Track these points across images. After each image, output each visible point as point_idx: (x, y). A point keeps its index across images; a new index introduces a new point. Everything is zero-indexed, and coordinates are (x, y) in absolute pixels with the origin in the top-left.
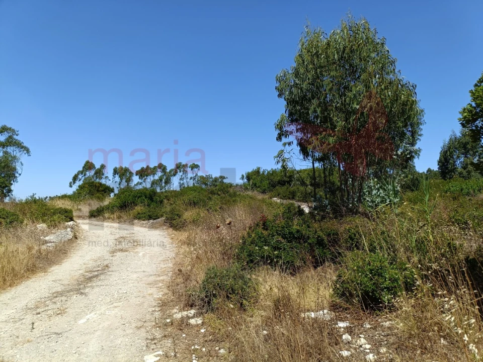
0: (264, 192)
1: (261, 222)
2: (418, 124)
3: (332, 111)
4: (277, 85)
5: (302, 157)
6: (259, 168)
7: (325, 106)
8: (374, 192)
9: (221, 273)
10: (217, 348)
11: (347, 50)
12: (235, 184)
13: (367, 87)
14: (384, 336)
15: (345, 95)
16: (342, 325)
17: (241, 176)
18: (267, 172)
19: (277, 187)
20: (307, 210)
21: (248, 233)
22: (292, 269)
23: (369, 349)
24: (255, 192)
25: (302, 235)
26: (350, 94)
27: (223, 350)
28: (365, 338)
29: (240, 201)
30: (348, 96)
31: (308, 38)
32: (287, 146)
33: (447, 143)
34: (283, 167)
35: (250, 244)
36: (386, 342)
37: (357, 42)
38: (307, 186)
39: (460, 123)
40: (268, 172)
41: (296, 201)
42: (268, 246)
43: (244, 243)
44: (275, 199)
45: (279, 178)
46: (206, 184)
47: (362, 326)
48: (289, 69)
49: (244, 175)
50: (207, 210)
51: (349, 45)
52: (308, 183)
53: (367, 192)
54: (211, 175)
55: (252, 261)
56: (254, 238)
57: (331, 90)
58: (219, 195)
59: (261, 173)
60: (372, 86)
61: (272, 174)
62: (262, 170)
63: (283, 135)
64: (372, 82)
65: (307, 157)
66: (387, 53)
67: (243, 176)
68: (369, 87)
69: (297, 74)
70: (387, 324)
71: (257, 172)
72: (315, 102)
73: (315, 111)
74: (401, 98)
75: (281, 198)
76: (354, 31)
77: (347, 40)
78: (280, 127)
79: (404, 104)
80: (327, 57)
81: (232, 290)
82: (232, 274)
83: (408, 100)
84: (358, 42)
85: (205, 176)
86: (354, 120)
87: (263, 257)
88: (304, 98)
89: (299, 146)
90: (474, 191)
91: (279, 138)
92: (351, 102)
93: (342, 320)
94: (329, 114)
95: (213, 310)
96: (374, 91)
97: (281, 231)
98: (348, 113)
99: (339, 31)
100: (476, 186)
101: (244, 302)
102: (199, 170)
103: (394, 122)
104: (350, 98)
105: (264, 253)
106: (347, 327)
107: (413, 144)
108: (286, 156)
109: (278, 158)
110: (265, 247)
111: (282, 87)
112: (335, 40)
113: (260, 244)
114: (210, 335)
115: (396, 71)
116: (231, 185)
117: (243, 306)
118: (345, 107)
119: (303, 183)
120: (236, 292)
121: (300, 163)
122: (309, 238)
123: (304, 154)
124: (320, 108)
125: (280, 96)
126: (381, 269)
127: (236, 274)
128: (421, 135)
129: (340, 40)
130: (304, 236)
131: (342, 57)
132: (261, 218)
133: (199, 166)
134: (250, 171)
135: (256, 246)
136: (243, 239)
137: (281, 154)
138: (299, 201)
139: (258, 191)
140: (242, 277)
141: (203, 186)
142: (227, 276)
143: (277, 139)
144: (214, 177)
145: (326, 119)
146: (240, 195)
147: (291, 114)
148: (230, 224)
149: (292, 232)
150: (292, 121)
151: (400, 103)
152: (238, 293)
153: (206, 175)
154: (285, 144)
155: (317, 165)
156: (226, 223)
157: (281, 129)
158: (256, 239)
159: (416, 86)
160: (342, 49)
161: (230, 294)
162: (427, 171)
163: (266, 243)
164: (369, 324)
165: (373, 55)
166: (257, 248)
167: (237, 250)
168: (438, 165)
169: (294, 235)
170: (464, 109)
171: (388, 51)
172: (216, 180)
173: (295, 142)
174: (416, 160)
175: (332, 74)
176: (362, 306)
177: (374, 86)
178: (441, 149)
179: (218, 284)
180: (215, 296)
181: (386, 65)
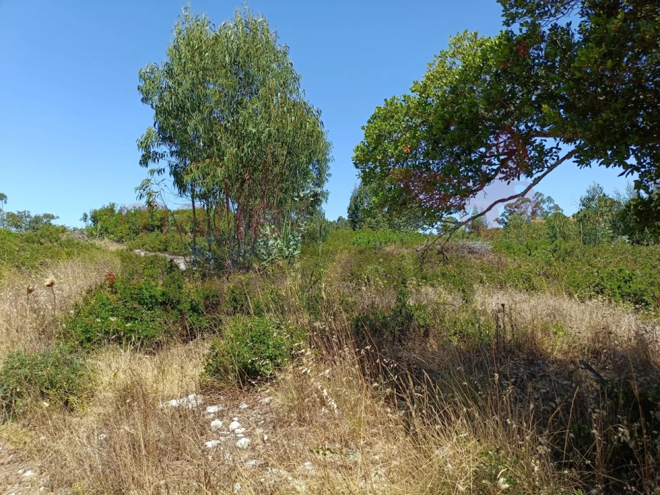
0: (120, 241)
1: (107, 282)
2: (326, 161)
3: (220, 131)
4: (141, 84)
5: (176, 191)
6: (114, 205)
7: (210, 123)
8: (271, 242)
9: (33, 360)
10: (20, 471)
11: (242, 53)
12: (71, 228)
13: (266, 106)
14: (262, 415)
15: (238, 113)
16: (212, 409)
17: (82, 216)
18: (126, 211)
19: (141, 234)
20: (183, 267)
21: (85, 299)
22: (152, 346)
23: (242, 433)
24: (106, 240)
25: (169, 300)
26: (244, 113)
27: (30, 471)
28: (238, 421)
29: (79, 254)
30: (242, 115)
31: (187, 26)
32: (156, 174)
33: (358, 187)
34: (149, 203)
35: (87, 314)
36: (263, 422)
37: (255, 44)
38: (186, 233)
39: (354, 163)
40: (128, 212)
41: (169, 255)
42: (117, 316)
43: (78, 314)
44: (139, 251)
45: (144, 221)
46: (17, 226)
47: (237, 407)
48: (159, 64)
49: (89, 214)
50: (17, 267)
51: (245, 46)
52: (187, 229)
53: (262, 241)
54: (28, 212)
55: (89, 340)
56: (93, 306)
57: (217, 103)
58: (42, 244)
59: (117, 212)
60: (272, 107)
61: (135, 214)
62: (118, 208)
63: (149, 157)
64: (273, 100)
65: (184, 191)
66: (290, 65)
67: (86, 216)
68: (269, 107)
69: (170, 73)
70: (267, 400)
71: (110, 210)
72: (196, 117)
73: (196, 129)
74: (306, 127)
75: (147, 250)
76: (251, 29)
77: (242, 39)
78: (145, 145)
79: (310, 135)
80: (214, 57)
81: (51, 383)
82: (51, 360)
83: (313, 131)
84: (257, 45)
85: (16, 213)
86: (248, 147)
87: (107, 333)
88: (181, 108)
89: (172, 176)
90: (381, 244)
91: (144, 162)
92: (246, 123)
93: (212, 404)
94: (215, 135)
95: (16, 416)
96: (274, 114)
97: (137, 294)
98: (240, 137)
99: (232, 25)
100: (383, 238)
101: (72, 398)
102: (6, 202)
103: (297, 156)
104: (245, 118)
105: (109, 326)
106: (219, 412)
107: (318, 185)
108: (154, 188)
109: (142, 191)
110: (111, 318)
111: (148, 88)
112: (226, 36)
113: (104, 314)
114: (10, 455)
115: (300, 90)
116: (65, 229)
117: (69, 404)
118: (237, 128)
119: (181, 230)
120: (58, 386)
121: (173, 201)
122: (179, 302)
123: (180, 188)
124: (203, 125)
125: (144, 100)
126: (264, 334)
127: (58, 360)
128: (330, 175)
129: (233, 36)
130: (172, 301)
131: (235, 61)
132: (106, 276)
133: (6, 197)
134: (98, 208)
135: (97, 317)
136: (76, 309)
137: (145, 185)
138: (174, 254)
139: (110, 239)
140: (69, 363)
141: (13, 230)
142: (43, 363)
143: (140, 163)
144: (33, 215)
145: (211, 142)
146: (78, 244)
147: (162, 130)
148: (51, 285)
149: (154, 296)
150: (164, 139)
151: (305, 133)
152: (61, 387)
153: (19, 212)
154: (152, 172)
155: (198, 204)
156: (45, 284)
157: (147, 148)
158: (97, 307)
159: (321, 111)
160: (235, 50)
161: (48, 389)
162: (338, 220)
163: (113, 312)
164: (246, 403)
165: (274, 66)
166: (99, 320)
167: (64, 325)
168: (348, 212)
169: (157, 299)
170: (358, 147)
171: (292, 64)
172: (37, 219)
173: (168, 170)
174: (324, 205)
175: (220, 81)
176: (238, 382)
177: (274, 106)
178: (351, 194)
179: (26, 377)
180: (19, 395)
181: (288, 81)
